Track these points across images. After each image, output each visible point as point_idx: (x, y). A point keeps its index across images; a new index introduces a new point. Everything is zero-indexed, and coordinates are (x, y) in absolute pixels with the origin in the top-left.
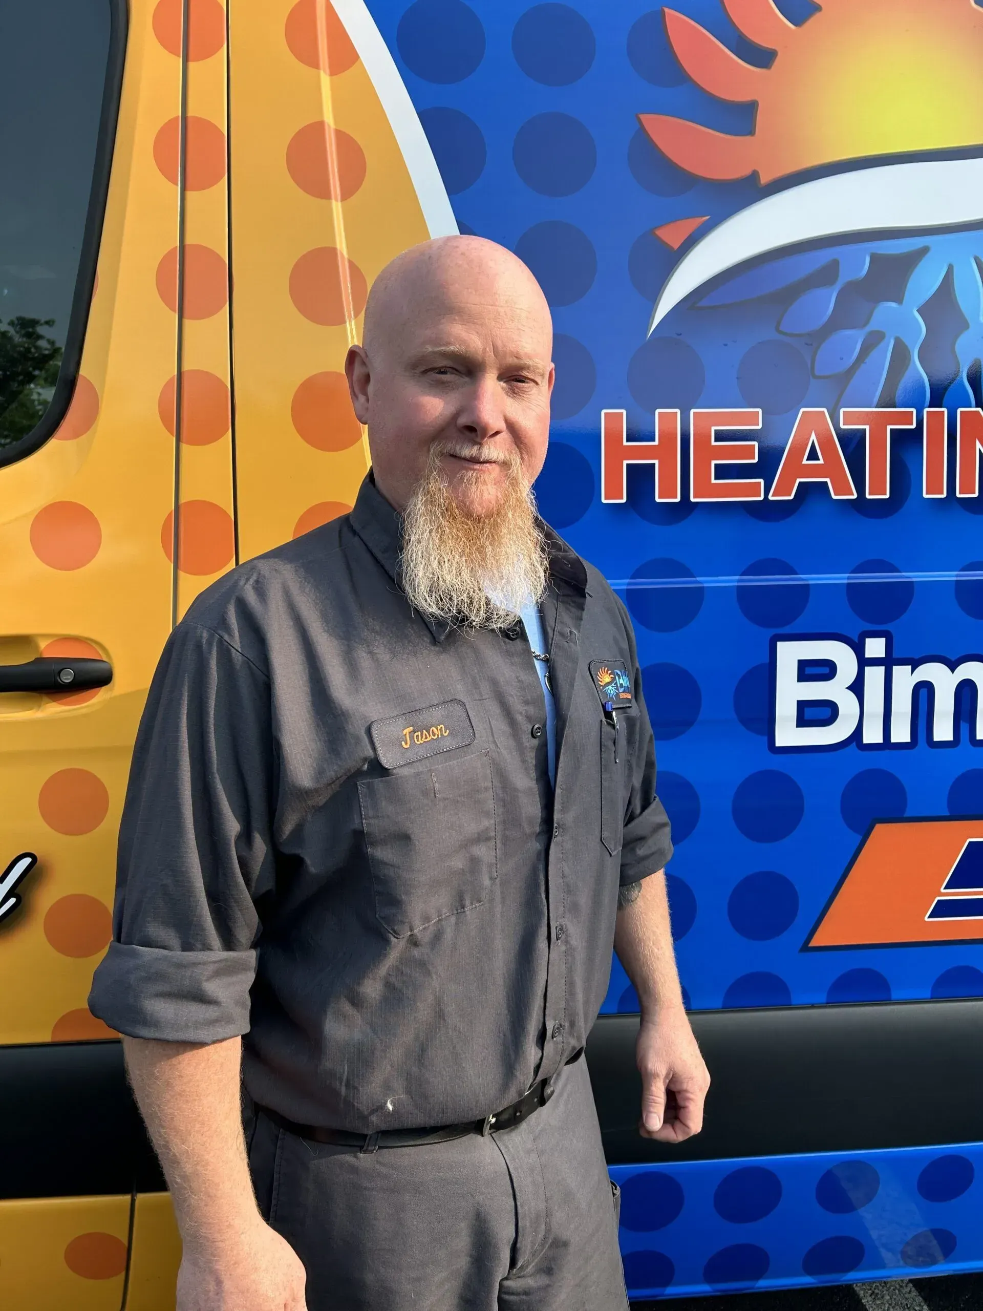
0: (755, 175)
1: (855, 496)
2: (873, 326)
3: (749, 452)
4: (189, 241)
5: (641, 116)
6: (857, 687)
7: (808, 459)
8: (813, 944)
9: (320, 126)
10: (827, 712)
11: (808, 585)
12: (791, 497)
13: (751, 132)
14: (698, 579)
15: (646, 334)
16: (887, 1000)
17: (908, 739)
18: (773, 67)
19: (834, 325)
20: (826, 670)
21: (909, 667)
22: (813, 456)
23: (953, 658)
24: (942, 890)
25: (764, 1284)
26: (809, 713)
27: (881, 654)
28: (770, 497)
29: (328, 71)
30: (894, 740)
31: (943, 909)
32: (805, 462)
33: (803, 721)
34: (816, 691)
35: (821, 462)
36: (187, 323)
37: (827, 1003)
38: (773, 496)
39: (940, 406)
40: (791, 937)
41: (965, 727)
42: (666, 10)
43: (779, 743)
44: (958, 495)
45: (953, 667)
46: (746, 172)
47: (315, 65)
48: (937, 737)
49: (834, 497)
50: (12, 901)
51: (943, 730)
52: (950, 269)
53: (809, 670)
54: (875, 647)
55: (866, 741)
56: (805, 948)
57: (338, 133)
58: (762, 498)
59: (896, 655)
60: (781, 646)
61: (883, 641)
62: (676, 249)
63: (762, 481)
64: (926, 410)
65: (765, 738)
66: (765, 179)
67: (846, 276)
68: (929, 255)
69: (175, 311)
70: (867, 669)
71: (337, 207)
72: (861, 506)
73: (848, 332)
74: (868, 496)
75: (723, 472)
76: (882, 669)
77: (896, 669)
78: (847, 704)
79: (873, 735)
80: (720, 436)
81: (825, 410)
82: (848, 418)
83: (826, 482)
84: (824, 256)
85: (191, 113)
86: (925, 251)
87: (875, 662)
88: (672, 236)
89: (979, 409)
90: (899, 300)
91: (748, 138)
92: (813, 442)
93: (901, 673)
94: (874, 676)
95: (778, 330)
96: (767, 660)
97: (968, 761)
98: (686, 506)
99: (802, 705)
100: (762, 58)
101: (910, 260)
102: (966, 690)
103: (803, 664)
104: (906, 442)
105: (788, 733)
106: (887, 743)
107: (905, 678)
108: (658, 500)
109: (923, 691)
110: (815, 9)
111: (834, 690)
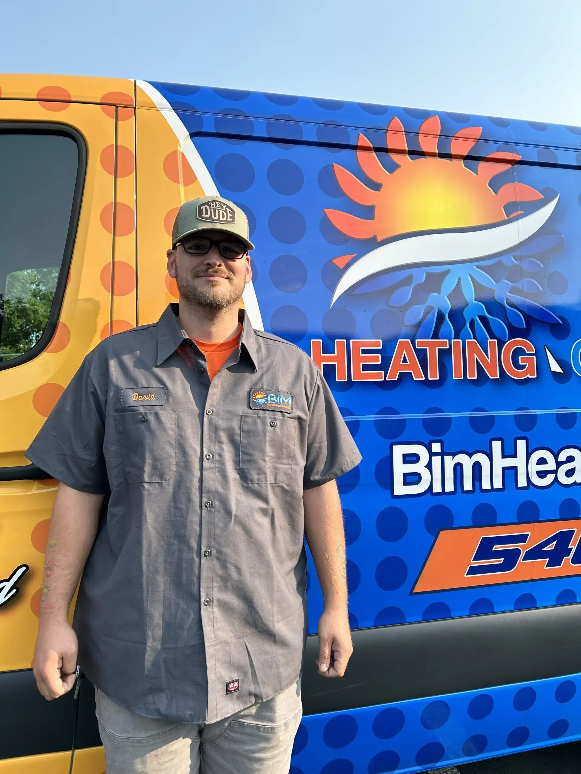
0: (375, 237)
1: (424, 379)
2: (428, 304)
3: (376, 359)
4: (116, 259)
5: (325, 210)
6: (429, 466)
7: (403, 362)
8: (415, 591)
10: (416, 478)
11: (405, 419)
12: (396, 379)
13: (373, 218)
14: (357, 417)
15: (330, 307)
16: (449, 617)
17: (453, 490)
18: (381, 191)
19: (411, 303)
20: (415, 458)
21: (452, 456)
22: (405, 361)
23: (470, 452)
24: (472, 562)
25: (397, 772)
26: (409, 479)
27: (439, 450)
28: (387, 379)
29: (183, 184)
30: (447, 490)
31: (473, 570)
32: (401, 363)
33: (406, 483)
34: (411, 468)
35: (408, 363)
36: (115, 297)
37: (422, 621)
38: (388, 378)
39: (459, 339)
40: (405, 588)
41: (477, 484)
42: (334, 164)
43: (396, 493)
44: (468, 378)
45: (470, 456)
46: (372, 236)
47: (178, 182)
48: (465, 489)
49: (415, 379)
50: (14, 591)
51: (468, 486)
52: (460, 279)
53: (408, 459)
54: (436, 447)
55: (434, 491)
56: (411, 593)
58: (383, 379)
59: (445, 451)
60: (395, 448)
61: (439, 444)
62: (342, 268)
63: (383, 372)
64: (453, 340)
65: (389, 491)
66: (379, 239)
67: (415, 282)
68: (450, 273)
69: (110, 292)
70: (433, 457)
72: (426, 382)
73: (418, 306)
74: (429, 379)
75: (365, 367)
76: (439, 457)
77: (446, 457)
78: (425, 474)
79: (437, 489)
80: (364, 352)
81: (409, 340)
82: (420, 344)
83: (411, 373)
84: (407, 272)
85: (118, 201)
86: (448, 272)
87: (436, 454)
88: (340, 262)
89: (475, 340)
90: (439, 292)
91: (372, 221)
92: (405, 355)
93: (448, 459)
94: (437, 460)
95: (388, 305)
96: (388, 454)
97: (480, 499)
98: (350, 383)
99: (405, 475)
100: (376, 187)
101: (443, 276)
102: (477, 466)
103: (405, 456)
104: (445, 354)
105: (400, 489)
106: (444, 492)
107: (450, 462)
108: (337, 380)
109: (458, 468)
110: (398, 166)
111: (419, 468)
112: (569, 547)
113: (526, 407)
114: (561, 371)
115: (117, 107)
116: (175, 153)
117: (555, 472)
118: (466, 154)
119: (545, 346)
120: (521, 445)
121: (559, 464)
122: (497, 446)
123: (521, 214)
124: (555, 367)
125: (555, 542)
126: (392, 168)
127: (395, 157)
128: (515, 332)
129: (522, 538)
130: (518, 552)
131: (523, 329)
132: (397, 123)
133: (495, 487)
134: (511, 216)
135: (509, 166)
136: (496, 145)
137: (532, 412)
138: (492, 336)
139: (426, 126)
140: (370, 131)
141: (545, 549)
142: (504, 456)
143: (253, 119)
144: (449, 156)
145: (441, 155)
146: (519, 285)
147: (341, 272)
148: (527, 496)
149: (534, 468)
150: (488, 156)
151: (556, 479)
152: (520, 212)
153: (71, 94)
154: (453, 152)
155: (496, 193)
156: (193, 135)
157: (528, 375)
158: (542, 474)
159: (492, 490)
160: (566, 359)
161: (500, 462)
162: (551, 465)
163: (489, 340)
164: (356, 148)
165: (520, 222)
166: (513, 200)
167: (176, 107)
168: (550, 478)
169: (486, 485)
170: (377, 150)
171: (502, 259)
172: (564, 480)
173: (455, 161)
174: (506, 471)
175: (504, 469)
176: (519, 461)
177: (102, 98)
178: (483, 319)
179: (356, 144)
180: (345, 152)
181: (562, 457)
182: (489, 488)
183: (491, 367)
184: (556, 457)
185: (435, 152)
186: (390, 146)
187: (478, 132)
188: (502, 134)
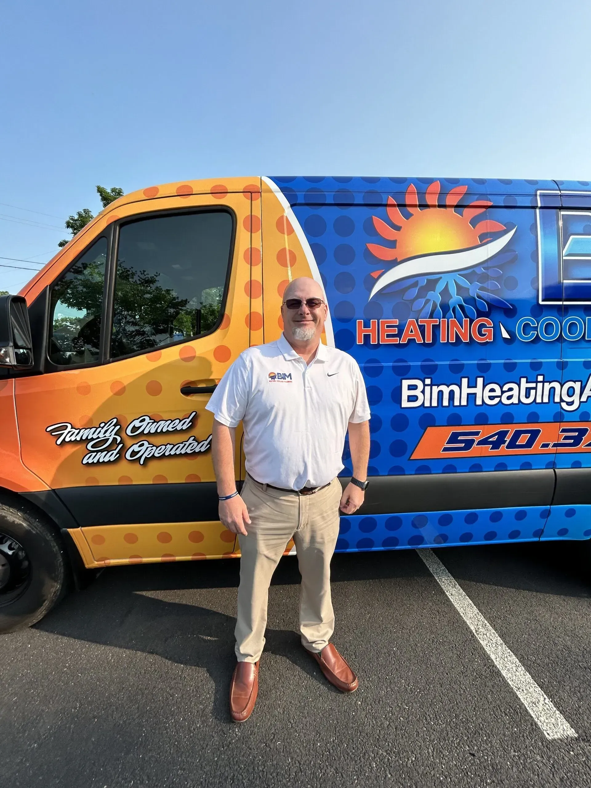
0: (396, 259)
1: (423, 342)
2: (427, 298)
3: (395, 331)
4: (252, 279)
5: (367, 244)
6: (423, 392)
8: (411, 458)
9: (285, 249)
11: (410, 365)
12: (406, 342)
13: (395, 248)
15: (368, 301)
16: (430, 473)
17: (436, 405)
18: (401, 231)
19: (417, 298)
20: (415, 387)
21: (437, 386)
22: (412, 332)
23: (448, 384)
24: (445, 445)
25: (398, 548)
26: (410, 399)
27: (429, 383)
28: (401, 343)
29: (286, 234)
31: (446, 449)
32: (410, 333)
33: (409, 401)
34: (412, 393)
35: (414, 333)
36: (252, 300)
37: (414, 474)
40: (406, 457)
41: (451, 402)
42: (373, 216)
43: (403, 406)
45: (448, 386)
46: (394, 258)
47: (284, 233)
49: (417, 342)
50: (209, 446)
51: (446, 403)
52: (447, 282)
53: (410, 387)
54: (428, 381)
55: (425, 406)
56: (409, 459)
57: (289, 250)
58: (398, 343)
59: (433, 383)
60: (403, 381)
61: (430, 380)
62: (376, 278)
63: (398, 338)
64: (441, 319)
65: (399, 405)
66: (399, 260)
67: (419, 285)
69: (249, 297)
70: (426, 387)
71: (289, 268)
72: (424, 344)
73: (420, 299)
75: (388, 336)
76: (429, 387)
77: (433, 387)
78: (420, 396)
79: (427, 404)
80: (388, 327)
83: (415, 339)
84: (415, 280)
85: (253, 246)
86: (441, 278)
87: (428, 385)
88: (375, 275)
90: (434, 291)
94: (428, 389)
96: (399, 384)
97: (452, 411)
98: (379, 345)
99: (409, 396)
100: (398, 228)
101: (437, 280)
102: (452, 392)
103: (409, 386)
104: (436, 328)
105: (405, 404)
106: (431, 406)
107: (435, 389)
108: (371, 343)
109: (441, 393)
110: (412, 215)
111: (417, 393)
112: (505, 439)
113: (485, 358)
114: (509, 337)
115: (251, 193)
116: (283, 216)
117: (500, 397)
118: (455, 204)
119: (500, 322)
120: (480, 381)
121: (503, 392)
122: (465, 381)
123: (490, 240)
124: (505, 335)
125: (497, 437)
126: (408, 216)
127: (410, 209)
128: (480, 314)
129: (477, 433)
130: (473, 441)
131: (487, 312)
132: (413, 188)
133: (462, 404)
134: (483, 242)
135: (484, 210)
136: (476, 197)
137: (489, 361)
138: (466, 317)
139: (431, 188)
140: (396, 194)
141: (490, 440)
142: (469, 387)
143: (325, 193)
144: (444, 206)
145: (440, 206)
146: (485, 285)
147: (375, 281)
148: (482, 410)
149: (487, 394)
150: (471, 204)
151: (500, 401)
152: (489, 239)
153: (228, 188)
154: (447, 203)
155: (474, 228)
156: (292, 206)
157: (488, 340)
158: (491, 398)
159: (460, 406)
160: (513, 330)
161: (466, 390)
162: (498, 392)
163: (464, 319)
164: (386, 205)
165: (489, 245)
166: (486, 231)
167: (283, 190)
168: (497, 400)
169: (457, 403)
170: (399, 205)
171: (476, 269)
172: (505, 401)
173: (449, 209)
174: (470, 396)
175: (468, 394)
176: (478, 390)
177: (244, 189)
178: (461, 307)
179: (386, 203)
180: (380, 208)
181: (506, 388)
182: (458, 404)
183: (464, 335)
184: (501, 388)
185: (435, 204)
186: (407, 203)
187: (464, 189)
188: (482, 189)
